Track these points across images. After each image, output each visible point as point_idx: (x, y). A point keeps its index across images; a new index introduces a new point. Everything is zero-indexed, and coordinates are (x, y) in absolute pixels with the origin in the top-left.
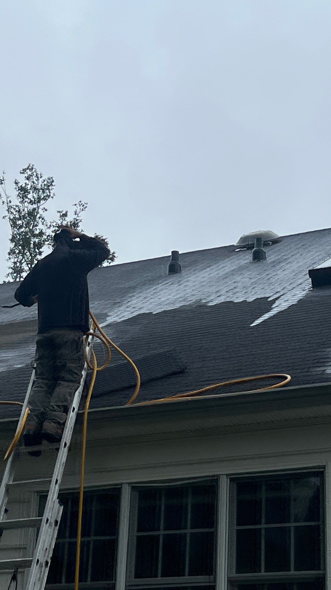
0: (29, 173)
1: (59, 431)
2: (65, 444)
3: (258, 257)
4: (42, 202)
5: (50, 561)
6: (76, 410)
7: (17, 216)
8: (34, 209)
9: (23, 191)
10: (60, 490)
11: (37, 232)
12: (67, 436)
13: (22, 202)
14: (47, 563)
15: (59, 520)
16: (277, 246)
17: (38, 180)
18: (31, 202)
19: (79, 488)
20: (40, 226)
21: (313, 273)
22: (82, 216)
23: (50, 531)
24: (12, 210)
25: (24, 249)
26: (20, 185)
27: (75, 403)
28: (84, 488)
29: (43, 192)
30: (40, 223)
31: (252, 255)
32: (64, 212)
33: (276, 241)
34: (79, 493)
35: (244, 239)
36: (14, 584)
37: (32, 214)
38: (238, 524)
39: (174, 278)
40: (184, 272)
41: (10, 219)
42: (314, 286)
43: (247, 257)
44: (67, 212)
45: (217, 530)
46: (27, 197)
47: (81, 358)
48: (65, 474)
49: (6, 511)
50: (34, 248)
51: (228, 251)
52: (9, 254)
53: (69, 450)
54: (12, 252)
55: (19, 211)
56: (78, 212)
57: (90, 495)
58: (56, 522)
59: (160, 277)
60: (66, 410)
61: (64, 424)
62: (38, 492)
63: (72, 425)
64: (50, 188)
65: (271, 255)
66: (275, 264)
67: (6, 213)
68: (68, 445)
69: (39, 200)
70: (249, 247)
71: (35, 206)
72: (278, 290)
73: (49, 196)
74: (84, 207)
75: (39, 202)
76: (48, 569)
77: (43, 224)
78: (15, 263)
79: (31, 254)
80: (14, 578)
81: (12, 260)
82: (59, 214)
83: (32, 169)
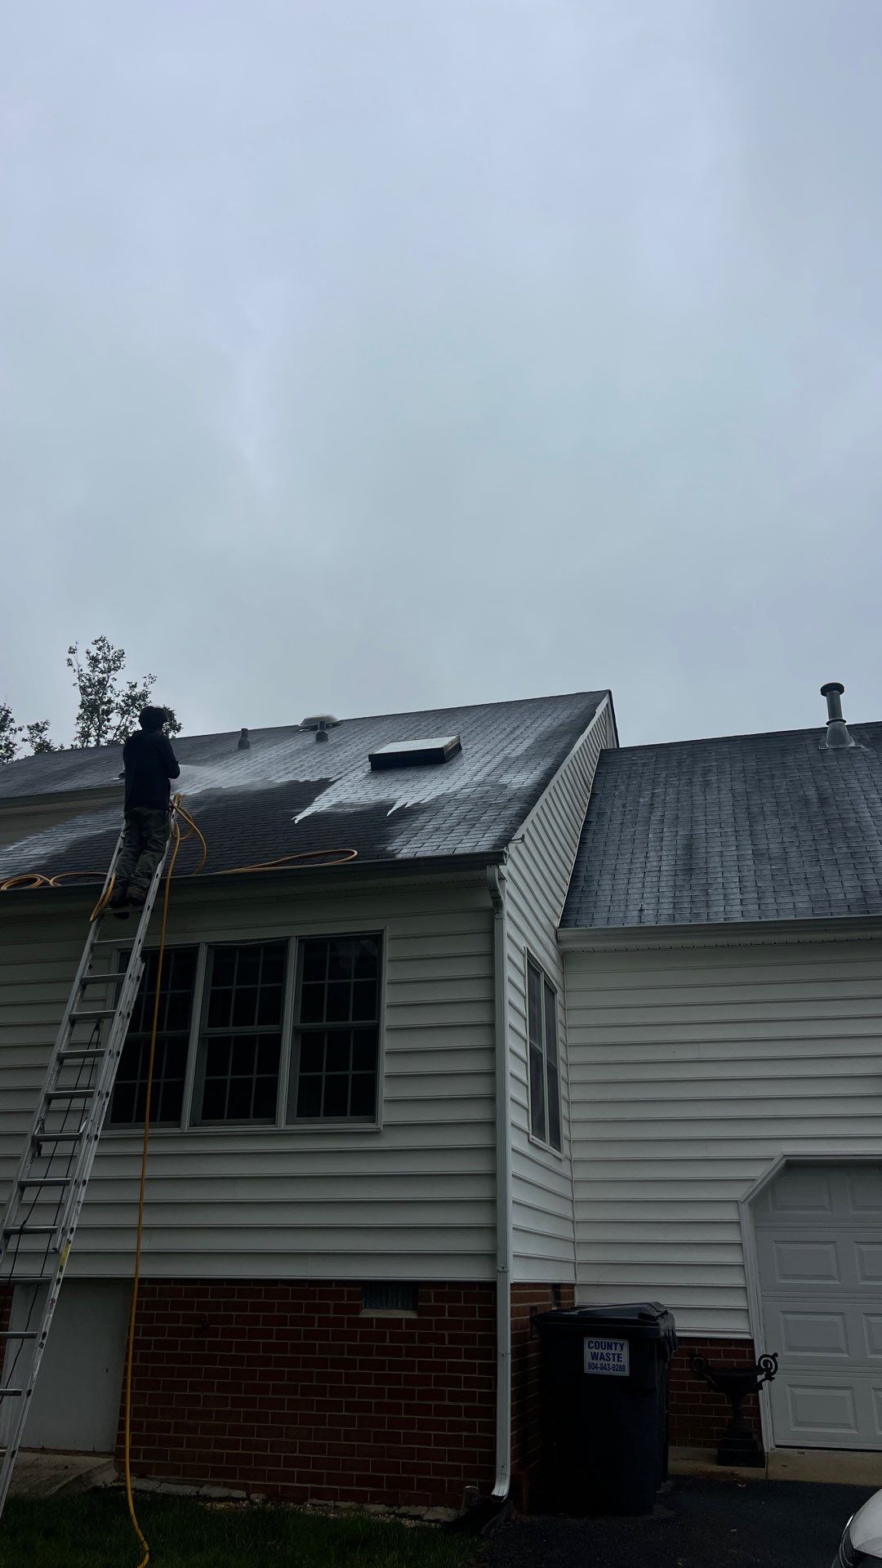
0: (101, 644)
1: (144, 895)
2: (149, 907)
3: (322, 738)
4: (112, 672)
5: (131, 1012)
6: (159, 876)
7: (87, 684)
8: (104, 678)
9: (94, 661)
10: (143, 948)
11: (106, 700)
12: (150, 900)
13: (93, 671)
14: (129, 1014)
15: (141, 975)
16: (336, 730)
17: (109, 651)
18: (102, 672)
19: (159, 947)
20: (109, 694)
21: (373, 758)
22: (151, 688)
23: (133, 985)
24: (83, 678)
25: (93, 716)
26: (91, 655)
27: (159, 871)
28: (165, 946)
29: (114, 663)
30: (109, 691)
31: (314, 736)
32: (133, 684)
33: (336, 724)
34: (159, 951)
35: (307, 721)
36: (96, 1033)
37: (102, 683)
38: (304, 980)
39: (242, 754)
40: (253, 748)
41: (81, 687)
42: (372, 769)
43: (310, 738)
44: (136, 684)
45: (285, 984)
46: (97, 667)
47: (166, 831)
48: (147, 933)
49: (90, 967)
50: (103, 714)
51: (292, 731)
52: (78, 719)
53: (152, 911)
54: (80, 717)
55: (89, 680)
56: (147, 684)
57: (169, 952)
58: (138, 978)
59: (230, 752)
60: (150, 877)
61: (148, 888)
62: (119, 950)
63: (156, 890)
64: (121, 659)
65: (333, 736)
66: (336, 746)
67: (77, 681)
68: (151, 908)
69: (110, 670)
70: (314, 728)
71: (105, 675)
72: (341, 770)
73: (119, 667)
74: (153, 679)
75: (109, 672)
76: (129, 1020)
77: (112, 692)
78: (84, 728)
79: (99, 721)
80: (97, 1028)
81: (81, 725)
82: (128, 685)
83: (104, 640)
